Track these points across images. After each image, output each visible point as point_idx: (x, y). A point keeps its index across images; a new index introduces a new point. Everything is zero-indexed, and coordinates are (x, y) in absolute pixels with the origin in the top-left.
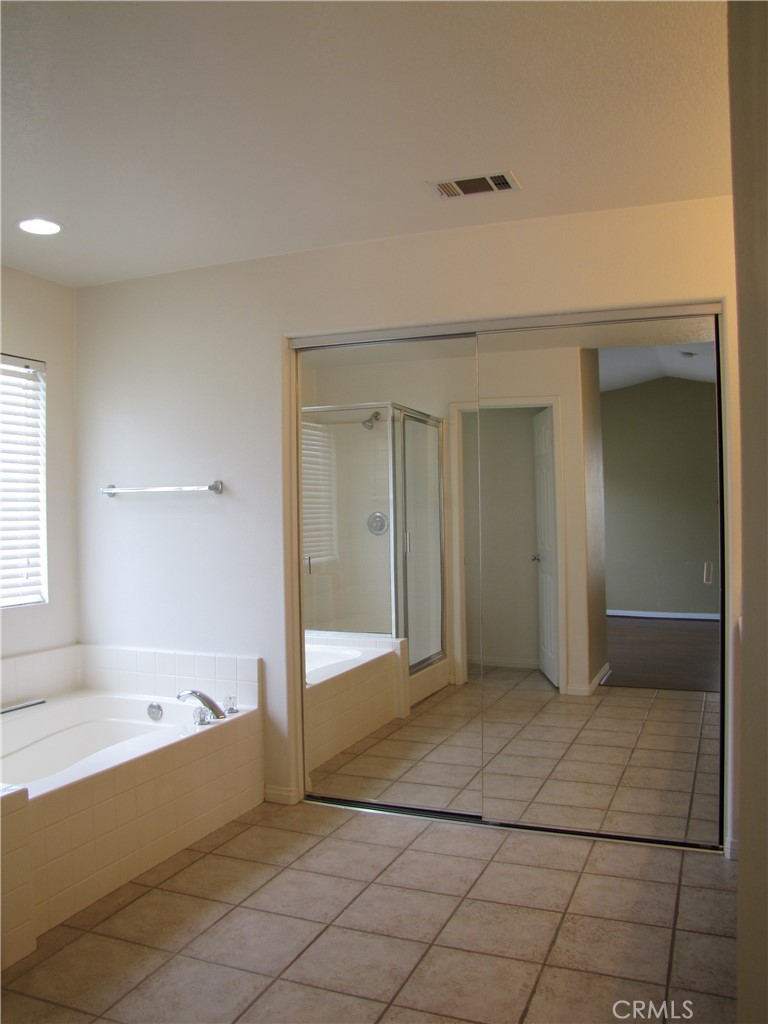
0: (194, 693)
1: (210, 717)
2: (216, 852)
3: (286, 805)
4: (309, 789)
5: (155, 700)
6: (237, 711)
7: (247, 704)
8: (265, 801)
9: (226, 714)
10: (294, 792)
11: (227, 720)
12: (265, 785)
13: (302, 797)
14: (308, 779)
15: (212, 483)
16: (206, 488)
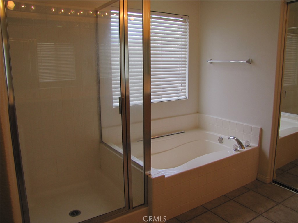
0: (234, 138)
1: (239, 149)
2: (234, 199)
3: (265, 183)
4: (275, 178)
5: (222, 136)
6: (250, 147)
7: (254, 144)
8: (257, 179)
9: (246, 147)
10: (268, 179)
11: (246, 150)
12: (257, 174)
13: (271, 181)
14: (275, 174)
15: (247, 60)
16: (245, 62)
